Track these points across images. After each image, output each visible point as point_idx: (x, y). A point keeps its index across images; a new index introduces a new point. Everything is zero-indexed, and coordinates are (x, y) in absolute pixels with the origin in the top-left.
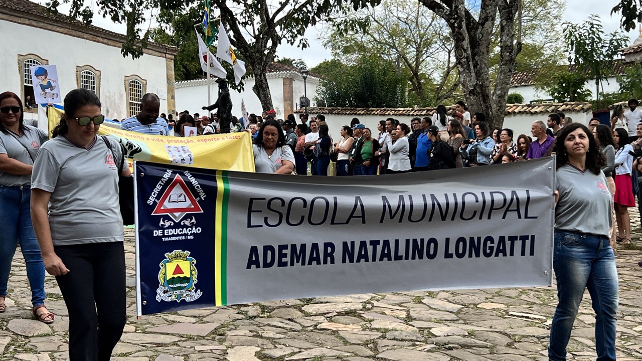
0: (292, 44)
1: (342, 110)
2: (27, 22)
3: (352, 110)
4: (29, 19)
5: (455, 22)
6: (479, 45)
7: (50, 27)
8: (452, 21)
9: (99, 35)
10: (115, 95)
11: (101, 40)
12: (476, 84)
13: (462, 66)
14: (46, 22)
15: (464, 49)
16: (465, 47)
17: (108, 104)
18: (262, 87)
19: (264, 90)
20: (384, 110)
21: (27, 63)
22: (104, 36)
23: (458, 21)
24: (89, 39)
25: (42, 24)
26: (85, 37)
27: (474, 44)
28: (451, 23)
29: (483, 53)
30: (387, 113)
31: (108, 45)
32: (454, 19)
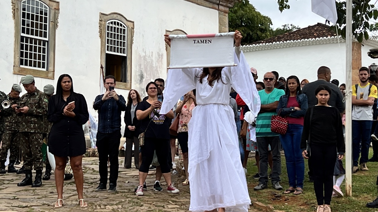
10: (152, 55)
17: (142, 67)
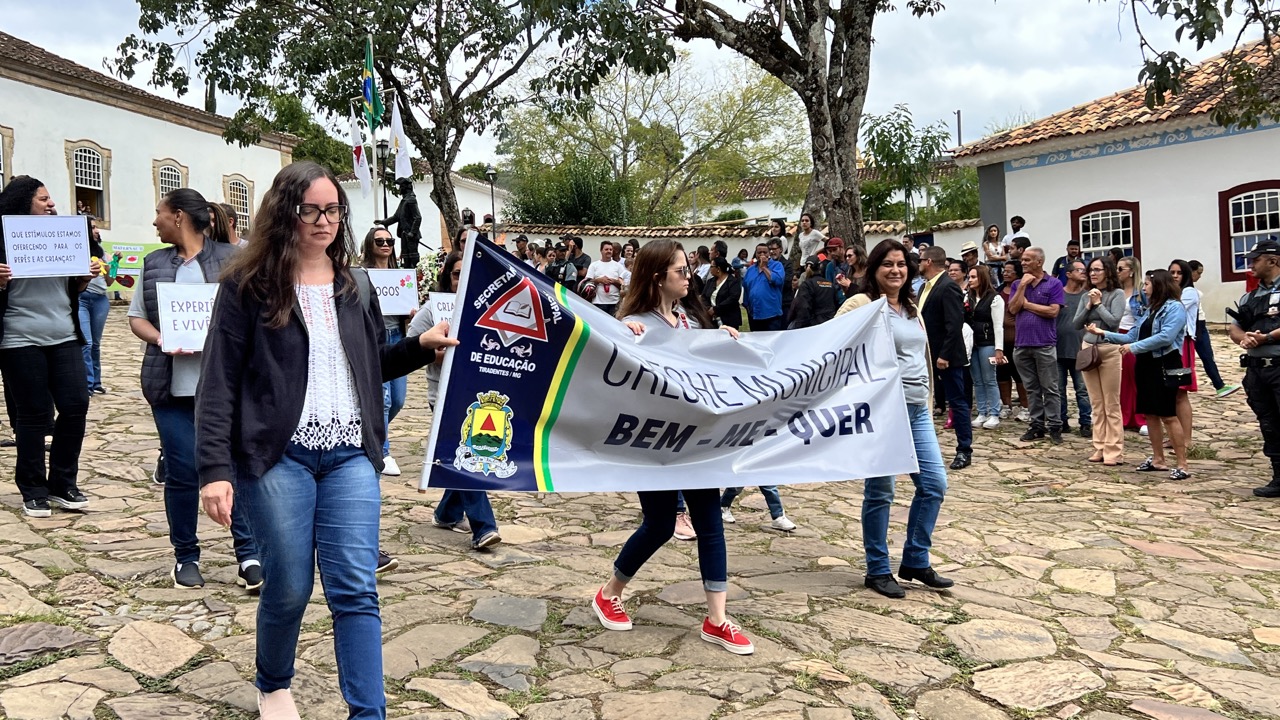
0: (480, 133)
1: (544, 227)
2: (78, 93)
3: (560, 228)
4: (80, 88)
5: (813, 95)
6: (844, 132)
7: (114, 101)
8: (809, 93)
9: (186, 115)
11: (188, 122)
12: (844, 191)
13: (824, 163)
14: (106, 93)
15: (826, 138)
16: (828, 134)
18: (445, 193)
19: (447, 197)
20: (607, 229)
21: (79, 153)
22: (191, 117)
23: (817, 94)
24: (171, 121)
25: (101, 96)
26: (165, 117)
27: (839, 129)
28: (806, 97)
29: (850, 144)
30: (612, 234)
31: (198, 129)
32: (812, 90)
